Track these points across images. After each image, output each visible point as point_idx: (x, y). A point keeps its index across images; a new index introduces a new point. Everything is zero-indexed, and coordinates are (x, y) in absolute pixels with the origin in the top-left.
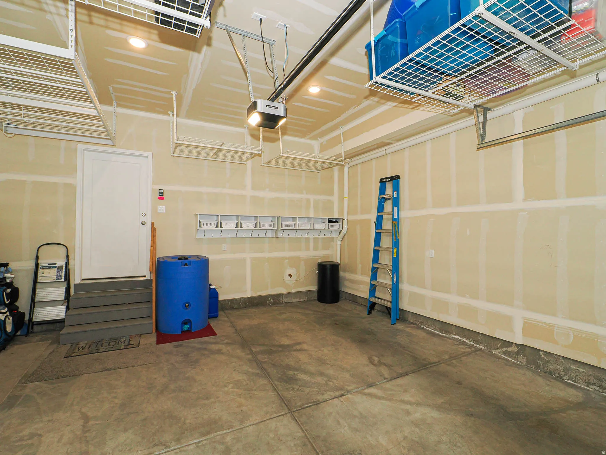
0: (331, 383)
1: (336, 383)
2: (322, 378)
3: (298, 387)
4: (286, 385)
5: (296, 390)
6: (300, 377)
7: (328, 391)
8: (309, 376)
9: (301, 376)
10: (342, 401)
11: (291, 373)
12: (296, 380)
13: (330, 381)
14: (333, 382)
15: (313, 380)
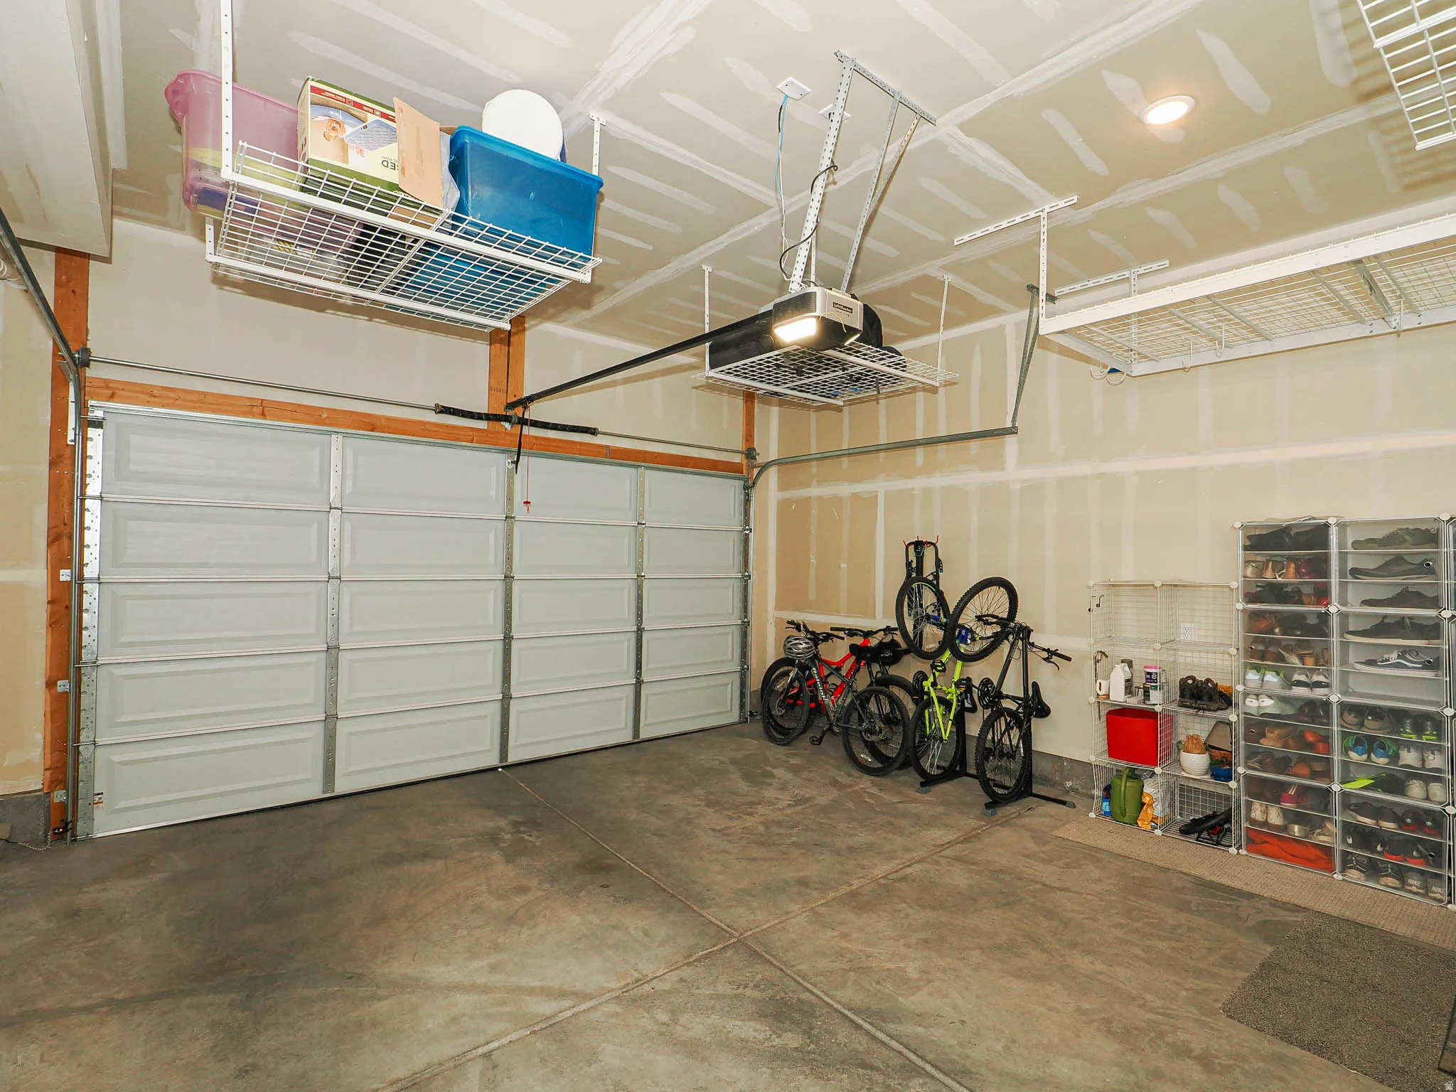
0: (663, 1017)
1: (645, 1022)
2: (690, 1034)
3: (748, 992)
4: (782, 994)
5: (751, 985)
6: (758, 1027)
7: (669, 992)
8: (730, 1035)
9: (753, 1030)
10: (636, 970)
11: (792, 1040)
12: (761, 1015)
13: (664, 1024)
14: (656, 1022)
15: (714, 1019)
